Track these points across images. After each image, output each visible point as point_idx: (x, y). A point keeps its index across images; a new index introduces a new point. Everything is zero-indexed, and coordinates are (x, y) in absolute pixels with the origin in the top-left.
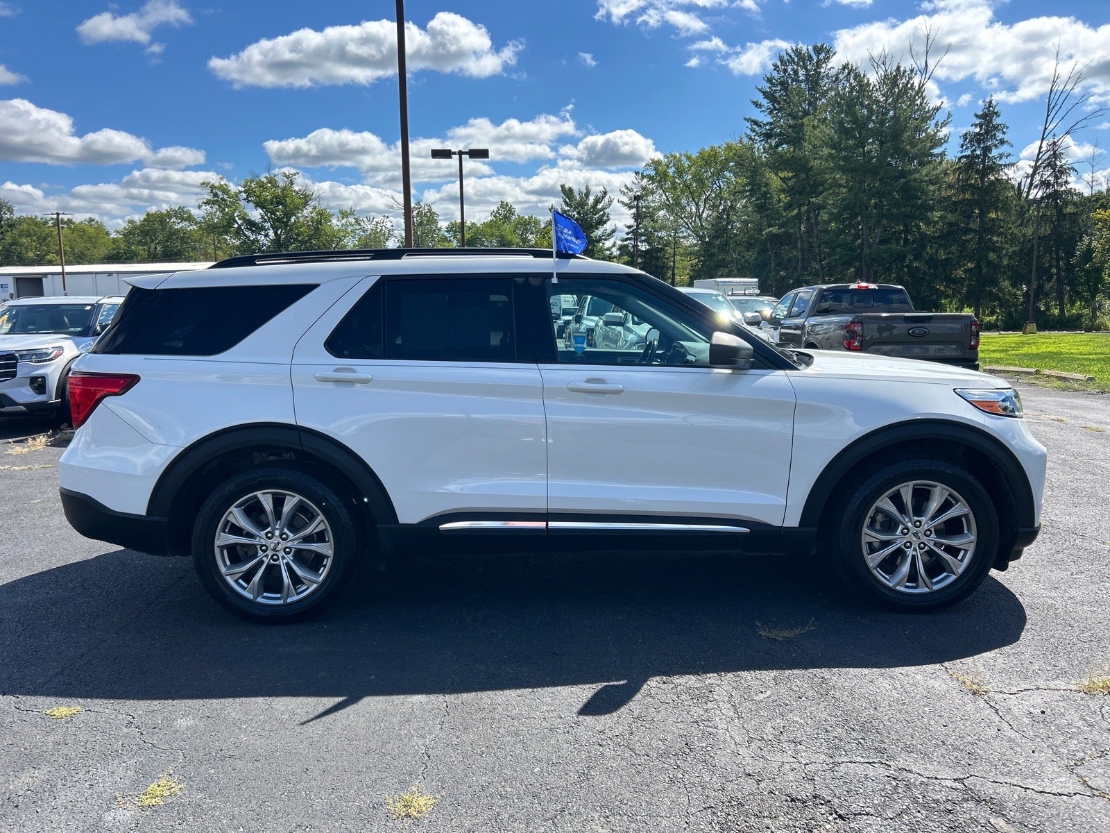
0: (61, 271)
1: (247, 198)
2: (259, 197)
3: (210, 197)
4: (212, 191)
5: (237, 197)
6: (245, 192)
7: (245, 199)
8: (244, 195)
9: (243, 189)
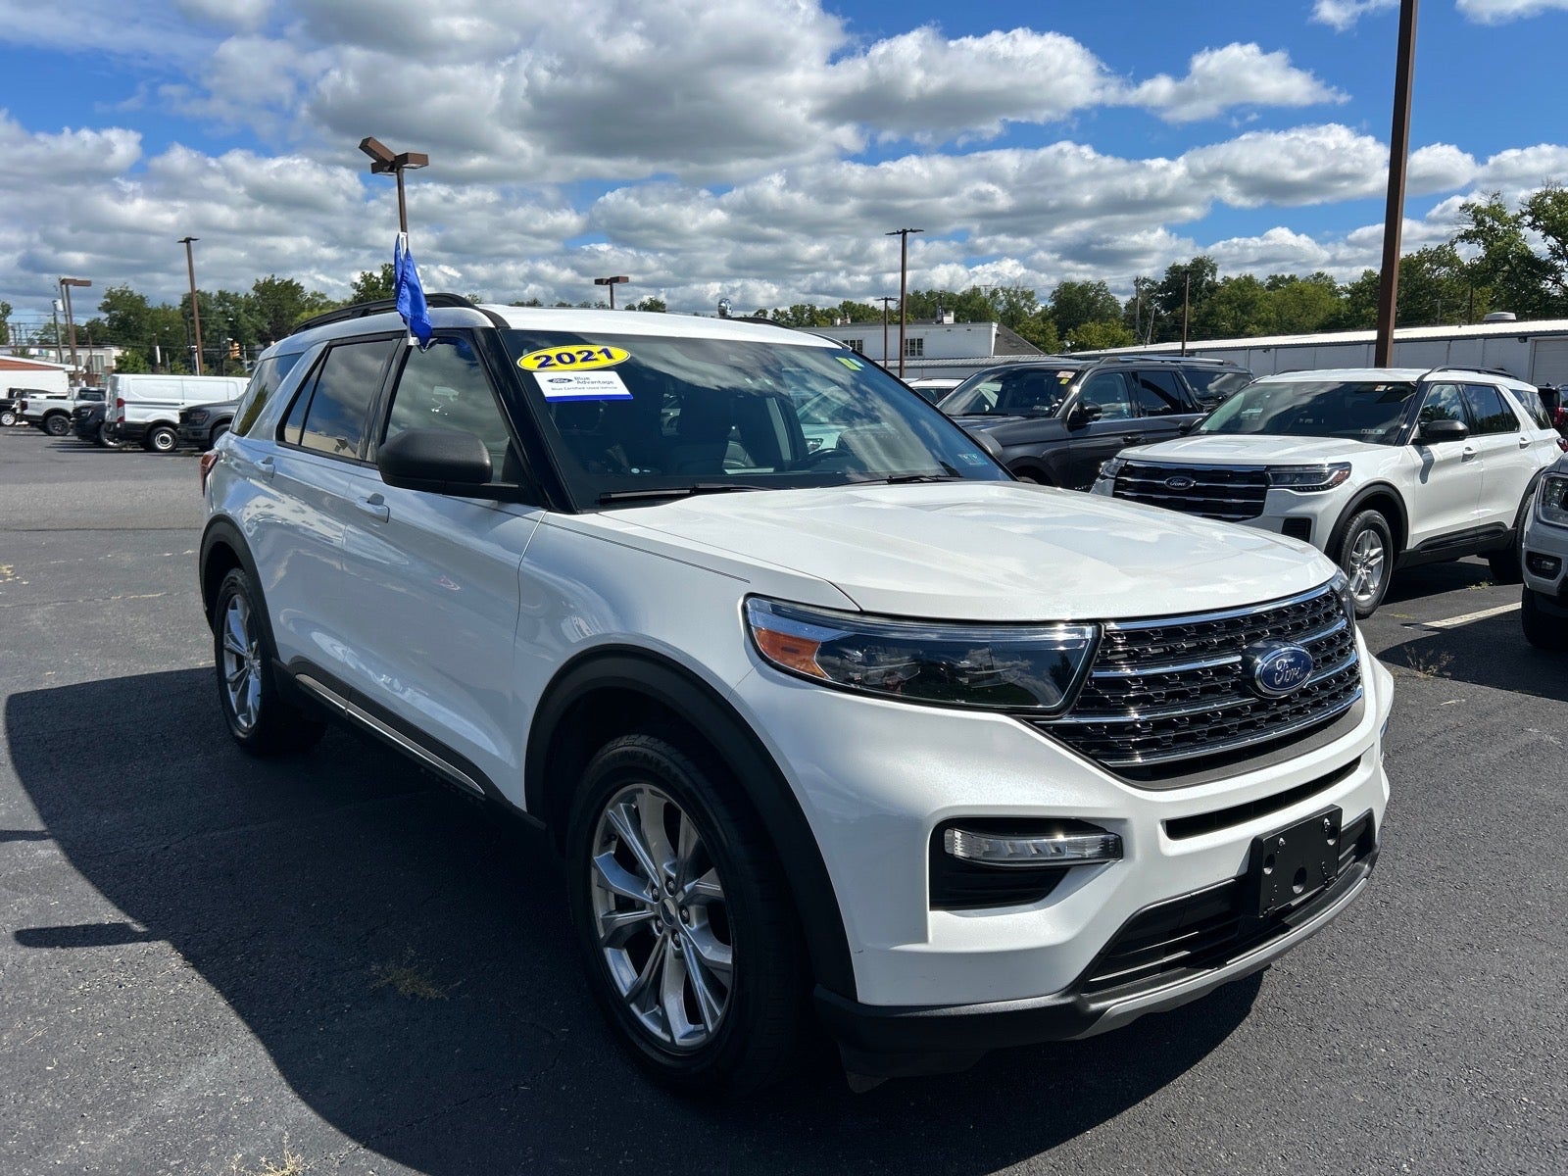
0: (1180, 348)
1: (1533, 222)
2: (1553, 218)
3: (1471, 227)
4: (1475, 217)
5: (1516, 222)
6: (1531, 214)
7: (1529, 225)
8: (1529, 219)
9: (1529, 209)
